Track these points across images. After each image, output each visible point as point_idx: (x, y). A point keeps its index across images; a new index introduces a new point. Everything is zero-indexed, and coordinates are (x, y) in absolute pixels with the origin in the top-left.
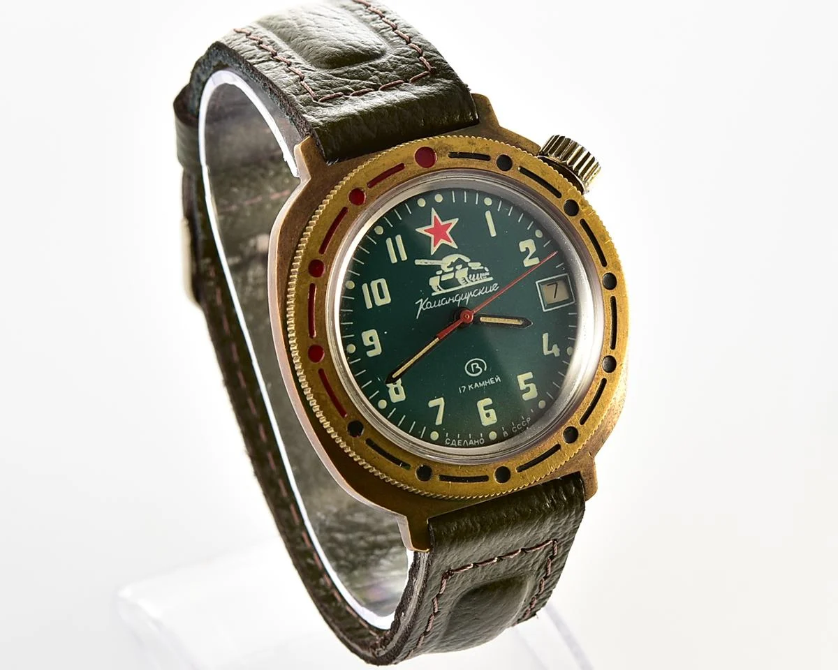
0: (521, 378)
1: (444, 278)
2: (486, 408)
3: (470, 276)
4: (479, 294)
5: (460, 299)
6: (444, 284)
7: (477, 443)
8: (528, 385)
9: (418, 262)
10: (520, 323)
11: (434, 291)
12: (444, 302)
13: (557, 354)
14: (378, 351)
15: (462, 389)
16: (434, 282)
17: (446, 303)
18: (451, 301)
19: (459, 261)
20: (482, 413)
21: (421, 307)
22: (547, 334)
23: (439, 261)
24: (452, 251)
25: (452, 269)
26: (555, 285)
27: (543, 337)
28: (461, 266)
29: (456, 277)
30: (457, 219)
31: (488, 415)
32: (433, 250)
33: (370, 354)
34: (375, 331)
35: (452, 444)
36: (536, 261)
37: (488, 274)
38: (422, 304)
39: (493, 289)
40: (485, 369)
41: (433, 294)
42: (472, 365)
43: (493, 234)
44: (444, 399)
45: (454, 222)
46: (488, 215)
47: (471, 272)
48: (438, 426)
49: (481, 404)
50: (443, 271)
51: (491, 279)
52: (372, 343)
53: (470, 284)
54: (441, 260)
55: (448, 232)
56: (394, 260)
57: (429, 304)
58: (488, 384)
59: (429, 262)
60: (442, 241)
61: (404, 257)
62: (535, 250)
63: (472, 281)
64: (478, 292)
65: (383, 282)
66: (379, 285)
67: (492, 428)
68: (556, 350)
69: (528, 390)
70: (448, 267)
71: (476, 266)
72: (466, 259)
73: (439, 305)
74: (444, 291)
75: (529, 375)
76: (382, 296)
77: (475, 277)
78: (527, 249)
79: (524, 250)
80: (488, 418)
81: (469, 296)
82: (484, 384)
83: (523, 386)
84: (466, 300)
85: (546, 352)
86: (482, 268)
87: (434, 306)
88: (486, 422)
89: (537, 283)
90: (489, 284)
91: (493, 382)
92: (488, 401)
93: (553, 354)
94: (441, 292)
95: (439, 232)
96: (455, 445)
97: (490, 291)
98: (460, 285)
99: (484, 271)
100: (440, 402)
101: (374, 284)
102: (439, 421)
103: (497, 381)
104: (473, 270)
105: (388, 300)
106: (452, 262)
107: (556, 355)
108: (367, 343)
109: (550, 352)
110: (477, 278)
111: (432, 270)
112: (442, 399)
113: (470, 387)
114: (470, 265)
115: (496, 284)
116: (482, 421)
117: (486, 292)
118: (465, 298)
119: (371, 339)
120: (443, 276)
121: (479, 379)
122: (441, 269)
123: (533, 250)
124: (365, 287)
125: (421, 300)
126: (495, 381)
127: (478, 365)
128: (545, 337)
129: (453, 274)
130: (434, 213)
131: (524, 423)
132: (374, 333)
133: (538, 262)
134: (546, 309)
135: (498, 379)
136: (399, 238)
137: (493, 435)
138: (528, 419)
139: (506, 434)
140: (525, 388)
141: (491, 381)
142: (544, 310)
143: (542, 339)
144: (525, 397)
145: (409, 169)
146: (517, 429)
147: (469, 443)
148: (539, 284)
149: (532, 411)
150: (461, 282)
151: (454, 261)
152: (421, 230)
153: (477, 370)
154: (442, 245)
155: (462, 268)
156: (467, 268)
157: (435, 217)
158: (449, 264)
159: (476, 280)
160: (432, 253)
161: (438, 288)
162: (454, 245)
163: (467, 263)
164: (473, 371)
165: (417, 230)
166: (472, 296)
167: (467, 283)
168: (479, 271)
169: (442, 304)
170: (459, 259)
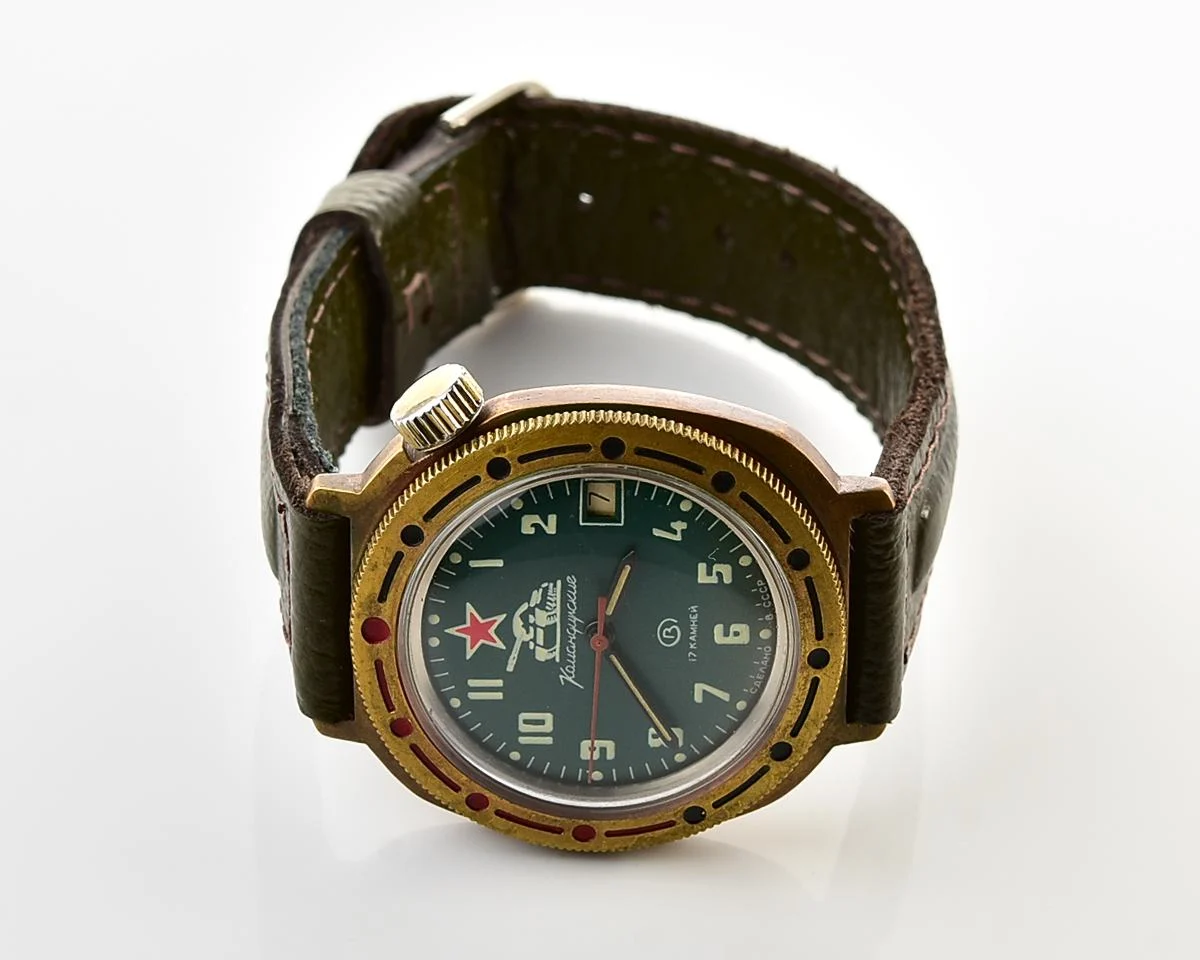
0: (703, 578)
1: (540, 641)
2: (726, 634)
3: (547, 608)
4: (574, 603)
5: (574, 628)
6: (549, 643)
7: (768, 656)
8: (714, 572)
9: (510, 668)
10: (628, 568)
11: (554, 658)
12: (571, 650)
13: (684, 526)
14: (610, 745)
15: (692, 657)
16: (542, 655)
17: (574, 647)
18: (573, 641)
19: (525, 617)
20: (731, 640)
21: (570, 679)
22: (654, 530)
23: (517, 642)
24: (508, 622)
25: (531, 629)
26: (592, 496)
27: (657, 535)
28: (531, 616)
29: (544, 626)
30: (468, 605)
31: (736, 634)
32: (500, 645)
33: (610, 755)
34: (584, 741)
35: (761, 686)
36: (552, 519)
37: (551, 585)
38: (567, 677)
39: (574, 583)
40: (676, 621)
41: (558, 660)
42: (665, 636)
43: (499, 563)
44: (698, 682)
45: (470, 609)
46: (474, 564)
47: (542, 606)
48: (730, 699)
49: (719, 638)
50: (531, 640)
51: (559, 583)
52: (598, 749)
53: (558, 611)
54: (515, 639)
55: (481, 621)
56: (499, 696)
57: (569, 668)
58: (696, 623)
59: (515, 654)
60: (492, 631)
61: (499, 683)
62: (537, 516)
63: (555, 608)
64: (571, 604)
65: (523, 716)
66: (526, 722)
67: (754, 634)
68: (679, 526)
69: (719, 575)
70: (528, 632)
71: (536, 597)
72: (524, 607)
73: (574, 657)
74: (558, 646)
75: (702, 567)
76: (542, 722)
77: (551, 602)
78: (532, 525)
79: (533, 529)
80: (740, 635)
81: (573, 617)
82: (694, 628)
83: (714, 580)
84: (577, 622)
85: (678, 538)
86: (541, 590)
87: (573, 662)
88: (744, 638)
89: (581, 524)
90: (565, 588)
91: (696, 617)
92: (718, 629)
93: (682, 530)
94: (558, 650)
95: (478, 631)
96: (760, 682)
97: (574, 588)
98: (555, 624)
99: (547, 587)
100: (699, 688)
101: (523, 728)
102: (725, 696)
103: (695, 611)
104: (541, 602)
105: (548, 717)
106: (523, 626)
107: (685, 527)
108: (595, 756)
109: (679, 532)
110: (553, 600)
111: (526, 652)
112: (696, 685)
113: (692, 646)
114: (532, 605)
115: (568, 578)
116: (742, 643)
117: (574, 594)
118: (574, 622)
119: (592, 749)
120: (538, 642)
121: (686, 632)
122: (528, 642)
123: (537, 519)
124: (522, 740)
125: (561, 677)
126: (694, 613)
127: (666, 629)
128: (657, 532)
129: (538, 629)
130: (451, 631)
131: (763, 589)
132: (585, 744)
133: (555, 516)
134: (620, 522)
135: (694, 609)
136: (472, 683)
137: (765, 634)
138: (760, 583)
139: (767, 617)
140: (717, 578)
141: (694, 618)
142: (622, 524)
143: (659, 537)
144: (728, 579)
145: (385, 656)
146: (767, 601)
147: (763, 666)
148: (584, 521)
149: (750, 576)
150: (552, 622)
151: (522, 623)
152: (470, 653)
153: (674, 632)
154: (496, 631)
155: (534, 615)
156: (537, 609)
157: (457, 631)
158: (524, 631)
159: (555, 602)
160: (504, 648)
161: (551, 652)
162: (500, 618)
163: (529, 607)
164: (673, 637)
165: (468, 658)
166: (574, 612)
167: (555, 614)
168: (544, 595)
169: (573, 653)
170: (520, 616)
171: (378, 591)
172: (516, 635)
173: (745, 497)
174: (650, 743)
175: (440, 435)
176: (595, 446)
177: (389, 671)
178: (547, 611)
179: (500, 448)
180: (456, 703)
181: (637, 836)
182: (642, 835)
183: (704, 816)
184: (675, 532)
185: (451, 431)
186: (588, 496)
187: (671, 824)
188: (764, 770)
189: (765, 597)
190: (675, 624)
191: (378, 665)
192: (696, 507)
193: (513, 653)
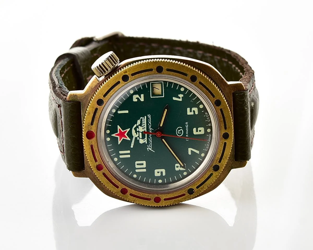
0: (189, 113)
1: (141, 137)
2: (197, 131)
3: (142, 125)
4: (150, 124)
5: (151, 132)
6: (143, 137)
7: (210, 138)
9: (132, 147)
10: (166, 110)
11: (145, 142)
12: (150, 139)
13: (182, 96)
14: (163, 171)
15: (187, 139)
16: (141, 141)
17: (151, 138)
18: (151, 136)
19: (135, 129)
20: (198, 133)
21: (150, 149)
22: (173, 98)
23: (133, 138)
24: (130, 131)
25: (138, 133)
26: (154, 88)
28: (137, 129)
29: (141, 132)
30: (118, 126)
31: (200, 131)
32: (128, 139)
33: (164, 174)
34: (156, 170)
35: (208, 148)
36: (142, 95)
37: (143, 118)
38: (150, 148)
39: (150, 117)
40: (182, 128)
41: (146, 143)
42: (178, 133)
43: (127, 112)
45: (119, 127)
46: (119, 112)
49: (195, 133)
50: (138, 137)
51: (145, 117)
52: (160, 172)
53: (146, 126)
54: (133, 136)
55: (123, 131)
56: (129, 156)
57: (150, 145)
58: (188, 128)
60: (126, 134)
61: (129, 152)
62: (138, 95)
63: (145, 125)
65: (137, 162)
66: (138, 164)
67: (205, 130)
68: (181, 96)
69: (194, 111)
70: (137, 134)
71: (139, 122)
72: (135, 126)
73: (151, 142)
74: (146, 138)
75: (188, 109)
76: (142, 164)
77: (143, 123)
78: (136, 98)
79: (137, 99)
81: (150, 128)
82: (187, 129)
83: (192, 113)
84: (152, 130)
85: (181, 100)
86: (140, 120)
87: (151, 143)
88: (202, 132)
89: (151, 97)
92: (195, 129)
93: (182, 97)
94: (146, 140)
95: (122, 134)
96: (208, 147)
97: (150, 118)
99: (142, 119)
100: (190, 150)
101: (137, 166)
102: (198, 152)
103: (187, 124)
104: (140, 123)
105: (144, 162)
106: (135, 132)
107: (183, 96)
108: (159, 175)
109: (181, 98)
110: (144, 123)
111: (137, 141)
112: (189, 149)
113: (187, 136)
114: (138, 125)
115: (148, 115)
116: (202, 134)
117: (150, 120)
118: (151, 130)
119: (158, 172)
120: (140, 137)
121: (185, 131)
122: (137, 137)
123: (137, 96)
124: (137, 171)
125: (148, 148)
126: (187, 125)
127: (179, 131)
129: (140, 133)
130: (113, 135)
131: (207, 116)
132: (156, 171)
134: (163, 96)
135: (187, 123)
136: (121, 152)
137: (209, 130)
138: (206, 113)
139: (209, 125)
140: (193, 112)
141: (187, 126)
142: (163, 97)
143: (175, 100)
144: (197, 113)
145: (94, 143)
146: (209, 119)
147: (209, 141)
148: (152, 96)
149: (203, 111)
150: (144, 130)
151: (135, 131)
152: (119, 142)
153: (181, 131)
154: (127, 134)
156: (139, 126)
157: (115, 135)
159: (145, 123)
160: (130, 140)
161: (144, 140)
162: (128, 130)
163: (137, 126)
164: (181, 133)
165: (119, 144)
166: (151, 127)
167: (145, 127)
168: (141, 121)
169: (151, 140)
170: (134, 129)
171: (90, 122)
172: (133, 135)
173: (200, 83)
174: (176, 169)
175: (107, 70)
176: (154, 69)
177: (95, 148)
178: (142, 126)
179: (126, 72)
180: (116, 159)
181: (174, 200)
182: (175, 199)
183: (194, 192)
184: (180, 98)
185: (111, 68)
186: (153, 88)
187: (184, 195)
188: (211, 175)
189: (208, 118)
190: (181, 129)
191: (92, 147)
192: (186, 89)
193: (133, 141)
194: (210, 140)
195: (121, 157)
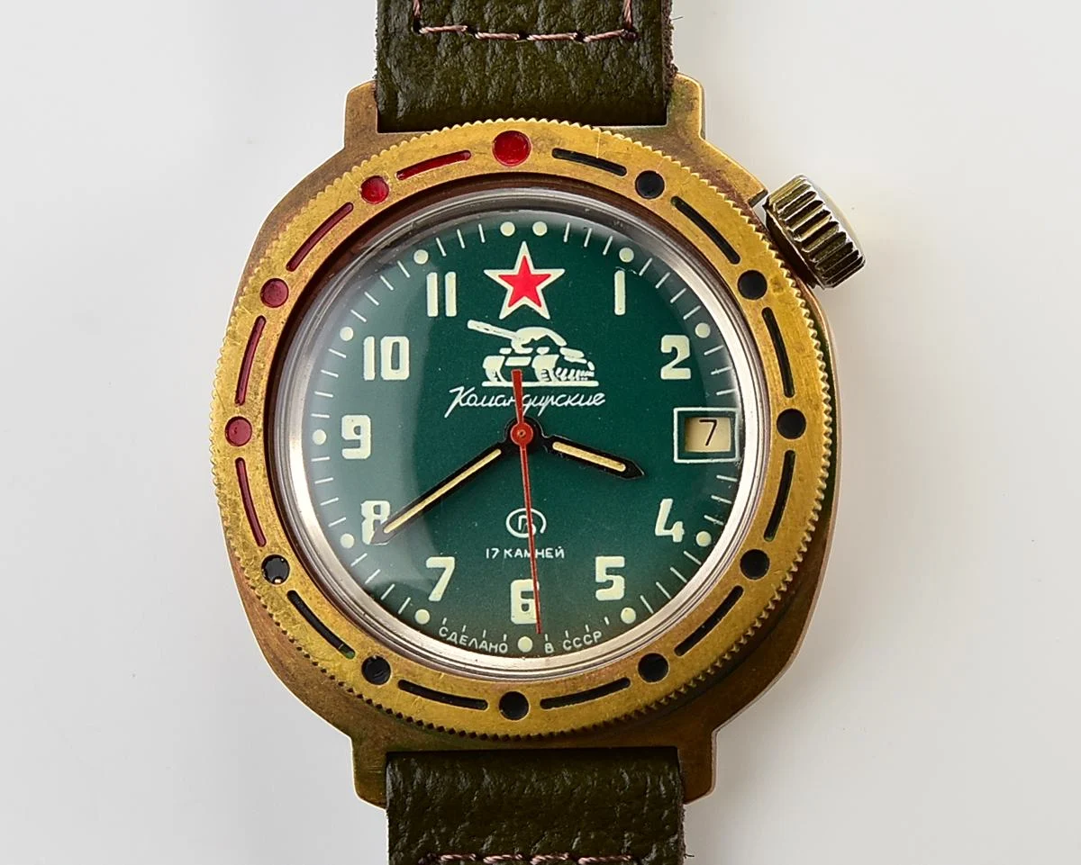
0: (602, 563)
1: (512, 362)
2: (525, 595)
3: (559, 370)
4: (566, 404)
5: (531, 403)
6: (506, 371)
7: (493, 649)
8: (611, 577)
9: (472, 325)
10: (621, 468)
11: (488, 380)
12: (500, 401)
13: (677, 538)
14: (364, 452)
15: (492, 553)
16: (492, 365)
17: (504, 404)
18: (513, 403)
19: (546, 341)
20: (516, 601)
21: (458, 400)
22: (670, 501)
23: (510, 332)
24: (536, 320)
25: (529, 350)
26: (712, 424)
27: (662, 504)
28: (547, 349)
29: (533, 366)
30: (562, 271)
31: (525, 607)
32: (506, 311)
33: (349, 454)
34: (368, 420)
35: (450, 639)
36: (685, 374)
37: (592, 374)
38: (461, 397)
39: (594, 402)
40: (542, 531)
41: (485, 384)
42: (521, 517)
43: (620, 309)
44: (456, 561)
45: (556, 273)
46: (619, 278)
47: (562, 363)
48: (433, 602)
49: (518, 586)
50: (513, 350)
51: (595, 384)
52: (357, 437)
53: (555, 383)
54: (515, 330)
55: (539, 288)
56: (433, 311)
57: (473, 398)
58: (540, 556)
59: (493, 330)
60: (525, 301)
61: (451, 311)
62: (687, 355)
63: (560, 379)
64: (565, 400)
65: (404, 343)
66: (396, 346)
67: (525, 630)
68: (678, 532)
69: (609, 584)
70: (524, 346)
71: (574, 356)
72: (560, 341)
73: (490, 404)
74: (505, 384)
75: (619, 561)
76: (396, 365)
77: (567, 375)
78: (674, 350)
79: (669, 351)
80: (523, 612)
81: (547, 402)
82: (534, 554)
83: (601, 576)
84: (540, 407)
85: (660, 530)
86: (584, 361)
87: (482, 403)
88: (518, 617)
89: (676, 410)
90: (588, 392)
91: (549, 555)
92: (532, 585)
93: (671, 537)
94: (499, 384)
95: (525, 285)
96: (455, 640)
97: (588, 403)
98: (537, 380)
99: (587, 369)
100: (448, 563)
101: (387, 343)
102: (436, 595)
103: (557, 555)
104: (568, 362)
105: (404, 373)
106: (533, 340)
107: (675, 540)
108: (348, 434)
109: (667, 533)
110: (570, 376)
111: (495, 345)
112: (452, 559)
113: (507, 552)
114: (563, 351)
115: (602, 395)
116: (512, 614)
117: (579, 403)
118: (540, 404)
119: (357, 430)
120: (510, 358)
121: (522, 544)
122: (510, 346)
123: (684, 354)
124: (369, 343)
125: (462, 389)
126: (553, 553)
127: (531, 519)
128: (666, 505)
129: (529, 358)
130: (524, 250)
131: (588, 639)
132: (365, 422)
133: (689, 377)
134: (679, 458)
135: (561, 553)
136: (451, 278)
137: (525, 644)
138: (597, 635)
139: (549, 647)
140: (604, 581)
141: (546, 553)
142: (676, 460)
143: (659, 507)
144: (601, 595)
145: (477, 162)
146: (572, 644)
147: (479, 644)
148: (679, 413)
149: (607, 622)
150: (539, 377)
151: (536, 339)
152: (493, 274)
153: (527, 529)
154: (524, 307)
155: (549, 353)
156: (557, 356)
157: (525, 259)
158: (527, 341)
159: (568, 380)
160: (502, 316)
161: (497, 376)
162: (544, 312)
163: (560, 347)
164: (520, 528)
165: (486, 272)
166: (553, 403)
167: (550, 380)
168: (577, 366)
169: (496, 404)
170: (547, 336)
172: (520, 331)
174: (367, 502)
178: (555, 370)
180: (421, 257)
181: (240, 499)
182: (242, 505)
183: (274, 582)
184: (668, 526)
186: (713, 417)
187: (260, 541)
188: (346, 650)
189: (577, 643)
190: (538, 531)
192: (704, 553)
193: (494, 328)
194: (486, 647)
195: (432, 279)
